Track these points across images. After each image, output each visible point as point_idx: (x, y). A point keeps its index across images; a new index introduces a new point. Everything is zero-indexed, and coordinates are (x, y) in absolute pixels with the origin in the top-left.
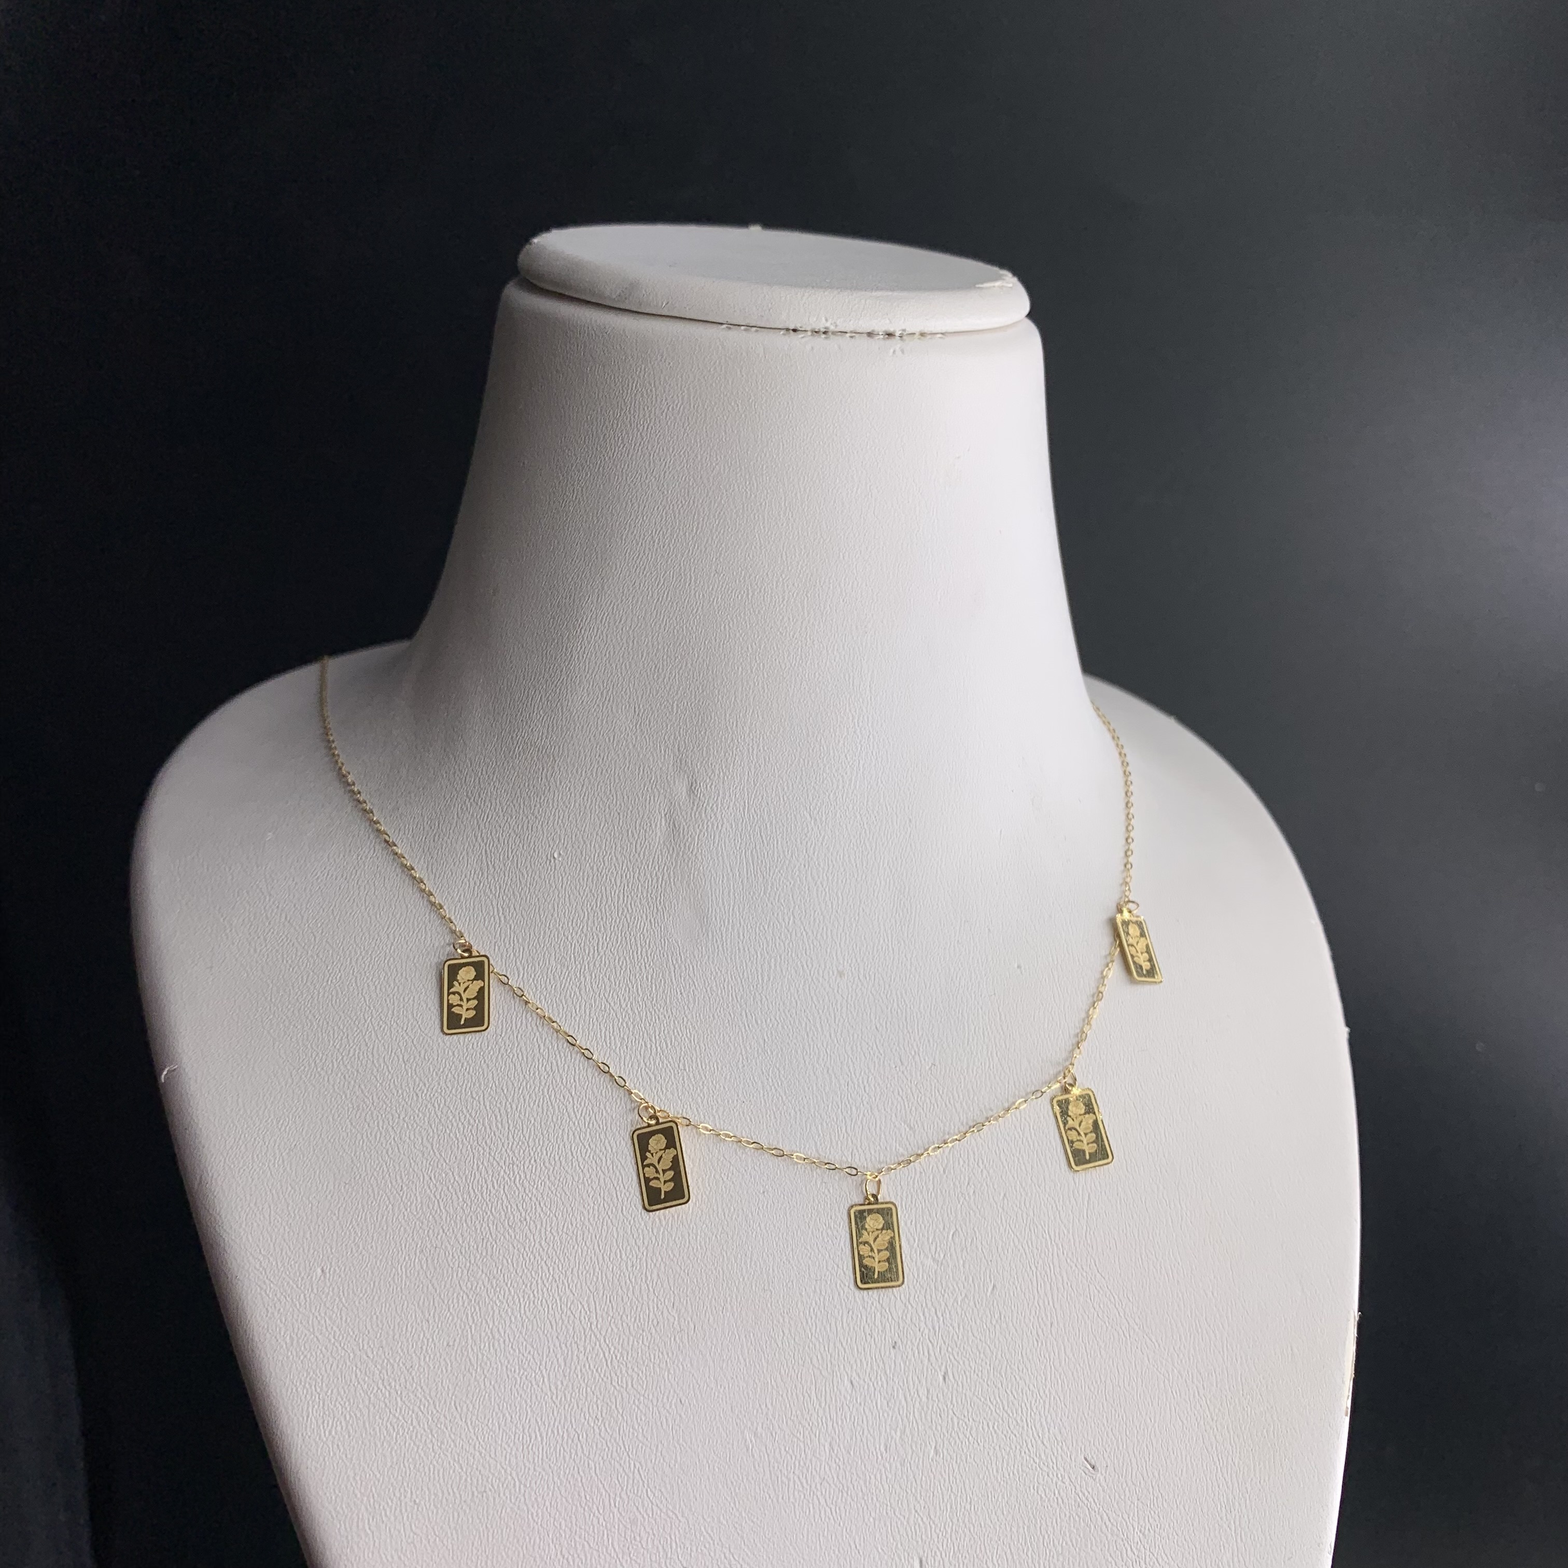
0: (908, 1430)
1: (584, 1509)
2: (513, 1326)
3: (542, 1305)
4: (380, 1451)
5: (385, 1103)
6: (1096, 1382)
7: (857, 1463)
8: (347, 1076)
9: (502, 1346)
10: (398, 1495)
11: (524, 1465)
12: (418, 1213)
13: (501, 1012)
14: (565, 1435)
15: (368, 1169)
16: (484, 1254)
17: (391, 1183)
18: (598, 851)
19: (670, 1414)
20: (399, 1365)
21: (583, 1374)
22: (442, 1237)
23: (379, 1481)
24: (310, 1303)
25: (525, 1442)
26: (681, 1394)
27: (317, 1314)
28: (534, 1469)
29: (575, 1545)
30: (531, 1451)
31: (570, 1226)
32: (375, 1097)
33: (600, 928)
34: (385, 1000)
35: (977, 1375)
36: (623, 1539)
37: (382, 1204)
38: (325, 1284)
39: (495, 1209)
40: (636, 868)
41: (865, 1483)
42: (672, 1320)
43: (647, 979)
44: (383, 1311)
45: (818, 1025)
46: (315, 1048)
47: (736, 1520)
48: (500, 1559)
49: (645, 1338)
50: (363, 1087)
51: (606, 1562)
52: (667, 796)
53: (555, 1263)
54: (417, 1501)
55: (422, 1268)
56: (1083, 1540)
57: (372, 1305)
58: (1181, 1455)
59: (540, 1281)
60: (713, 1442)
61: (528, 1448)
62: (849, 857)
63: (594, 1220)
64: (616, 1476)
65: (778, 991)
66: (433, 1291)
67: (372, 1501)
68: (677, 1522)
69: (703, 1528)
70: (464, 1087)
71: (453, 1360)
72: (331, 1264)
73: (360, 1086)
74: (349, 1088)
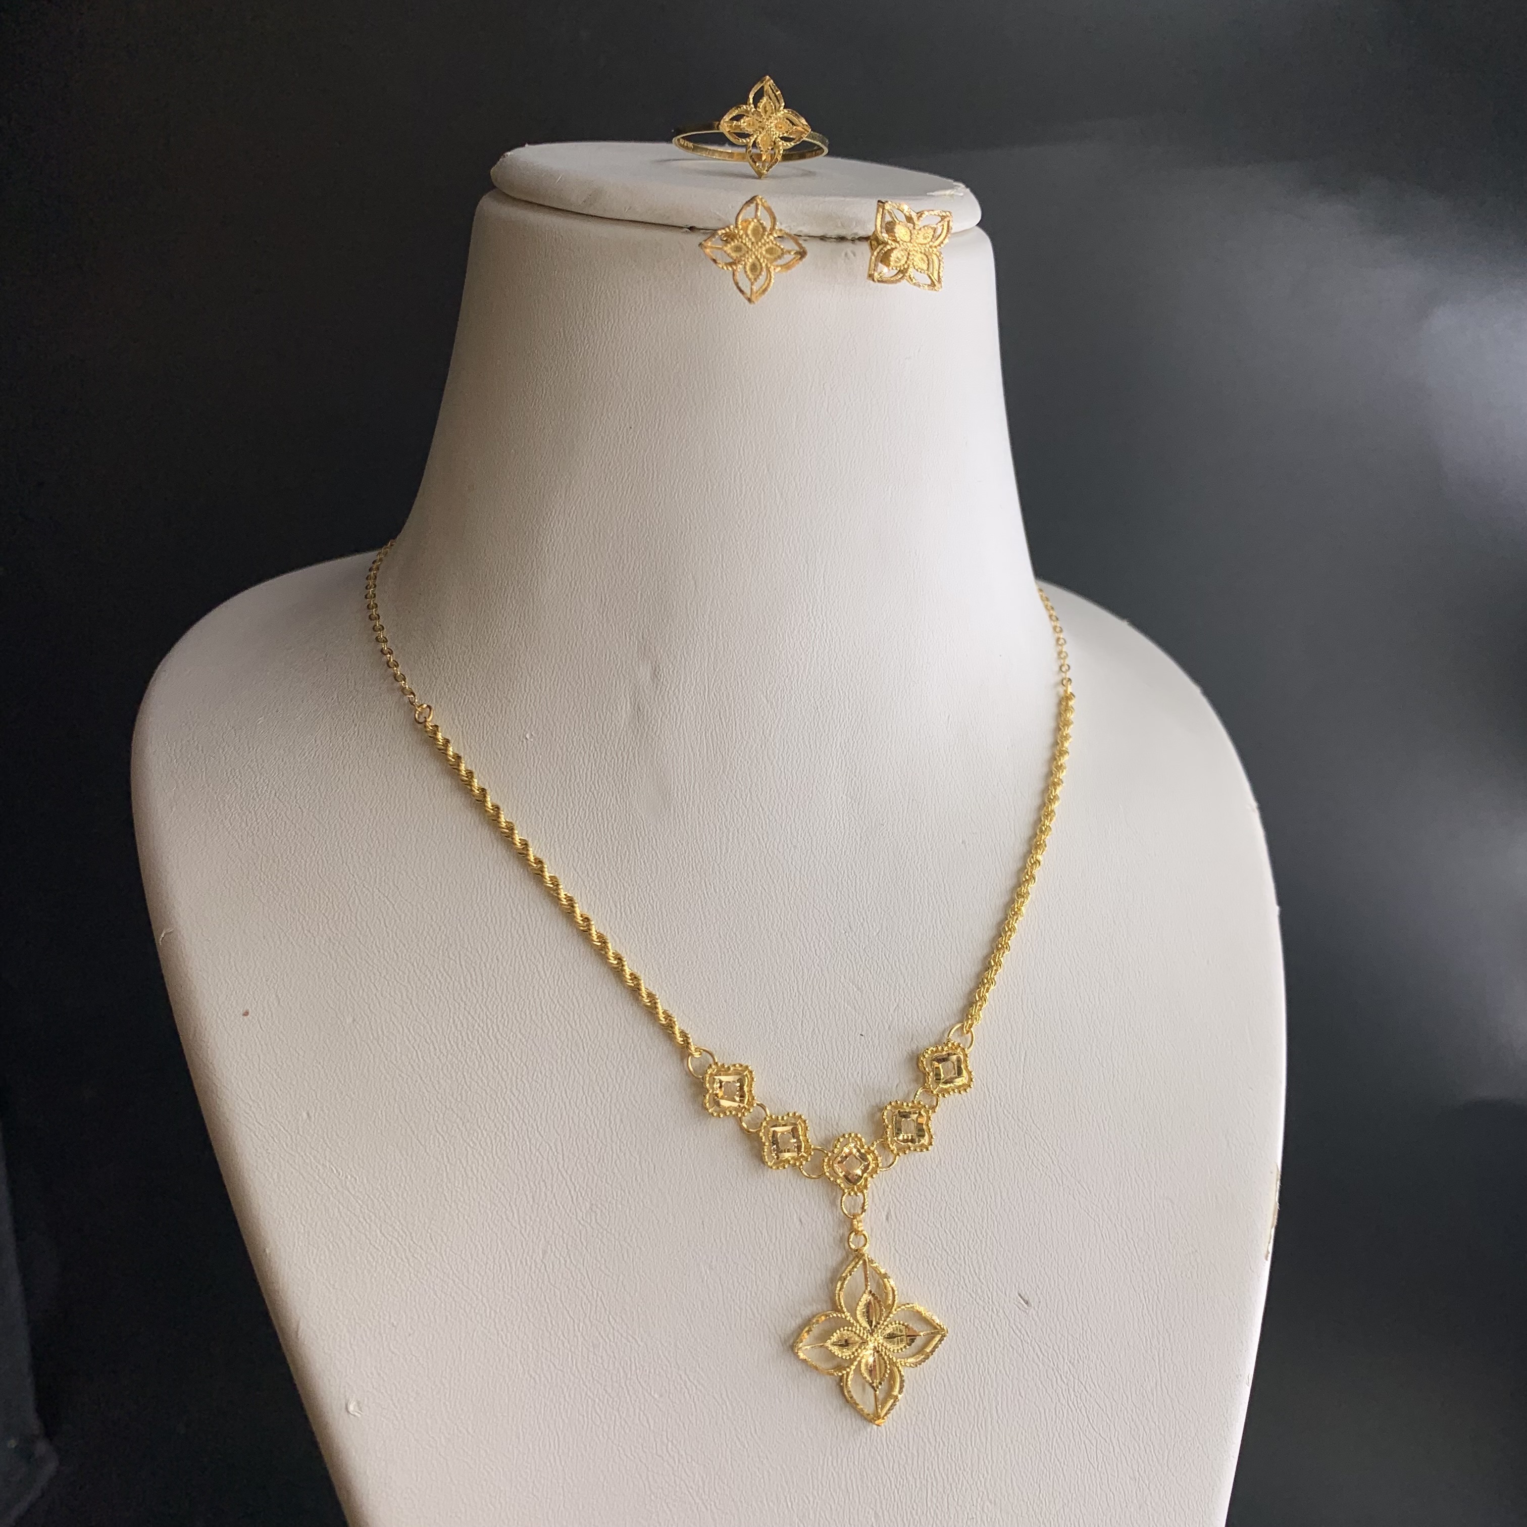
2: (485, 1165)
3: (512, 1147)
5: (367, 962)
6: (1030, 1225)
8: (332, 938)
9: (475, 1183)
10: (377, 1317)
12: (397, 1062)
13: (476, 879)
14: (533, 1266)
16: (459, 1100)
17: (373, 1035)
18: (567, 733)
19: (631, 1247)
20: (378, 1201)
21: (550, 1210)
22: (419, 1084)
23: (359, 1305)
24: (296, 1145)
26: (641, 1229)
27: (303, 1154)
28: (504, 1297)
29: (542, 1365)
30: (501, 1281)
31: (539, 1075)
32: (357, 957)
33: (569, 804)
34: (369, 870)
35: (919, 1216)
36: (586, 1361)
37: (364, 1054)
38: (311, 1126)
39: (470, 1058)
40: (602, 747)
42: (633, 1161)
43: (613, 851)
44: (364, 1151)
45: (773, 894)
46: (302, 913)
47: (692, 1345)
48: (471, 1377)
49: (609, 1177)
50: (346, 947)
51: (570, 1380)
52: (632, 681)
53: (525, 1108)
54: (395, 1323)
55: (401, 1111)
56: (1016, 1369)
58: (1110, 1292)
59: (511, 1125)
60: (671, 1273)
61: (498, 1277)
62: (803, 738)
63: (562, 1068)
64: (580, 1304)
65: (735, 862)
66: (411, 1134)
67: (353, 1323)
68: (637, 1346)
69: (660, 1352)
70: (442, 948)
71: (429, 1196)
72: (316, 1108)
73: (344, 947)
74: (333, 948)
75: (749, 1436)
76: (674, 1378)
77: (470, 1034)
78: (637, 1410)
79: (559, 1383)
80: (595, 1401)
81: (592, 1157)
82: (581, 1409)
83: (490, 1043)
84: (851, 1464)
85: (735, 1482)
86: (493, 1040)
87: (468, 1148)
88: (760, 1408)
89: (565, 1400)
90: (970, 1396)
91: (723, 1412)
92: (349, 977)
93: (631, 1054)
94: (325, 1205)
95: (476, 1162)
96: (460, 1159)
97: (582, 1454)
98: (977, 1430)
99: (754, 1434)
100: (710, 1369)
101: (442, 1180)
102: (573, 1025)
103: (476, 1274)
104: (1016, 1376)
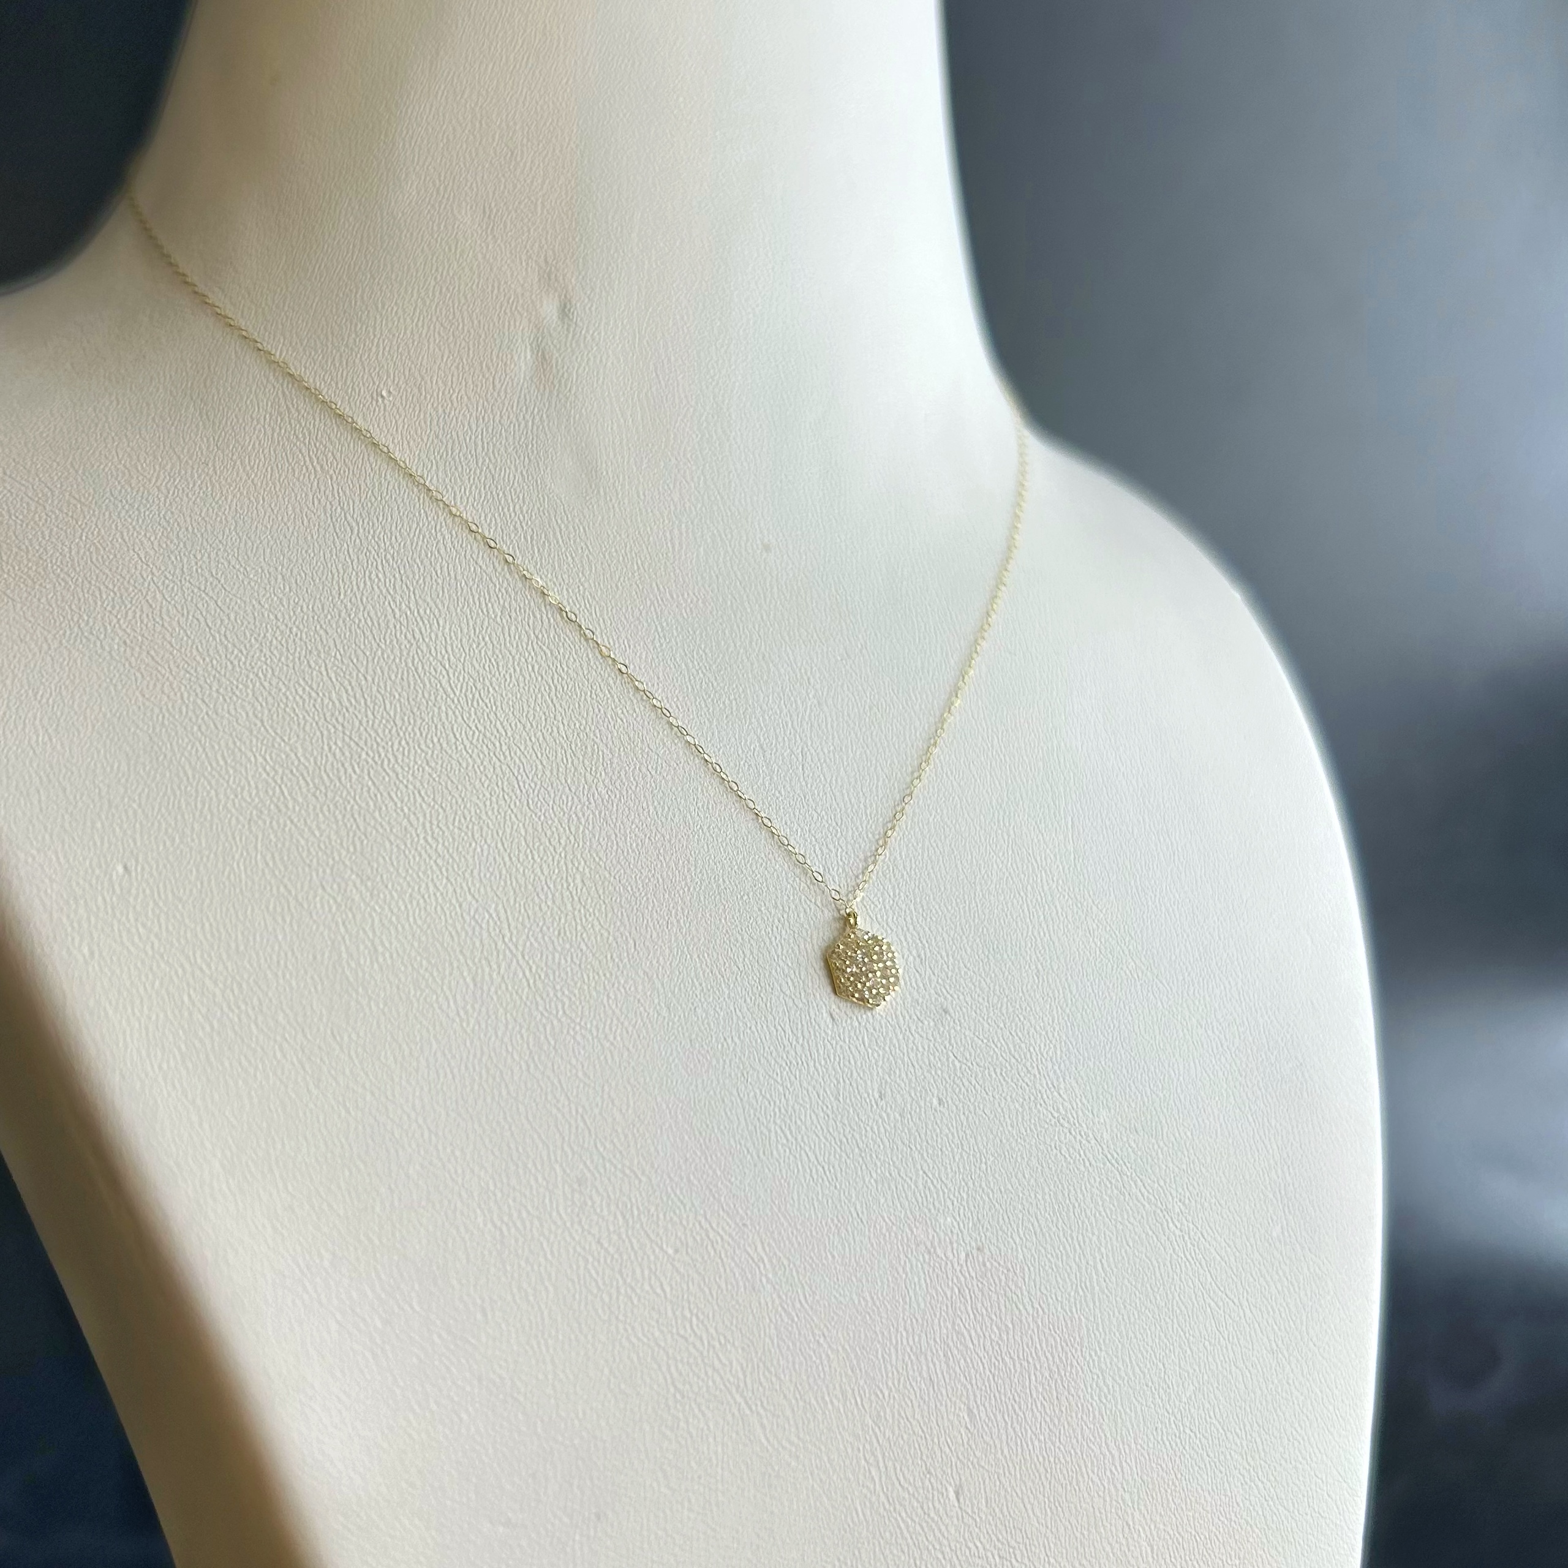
0: (904, 1075)
4: (234, 1090)
5: (189, 673)
7: (848, 1111)
8: (128, 642)
9: (389, 962)
11: (433, 1108)
12: (253, 800)
13: (334, 571)
14: (484, 1072)
15: (176, 750)
16: (352, 849)
17: (211, 765)
19: (615, 1047)
20: (248, 984)
22: (290, 830)
24: (113, 909)
25: (431, 1079)
26: (626, 1023)
28: (448, 1115)
29: (509, 1211)
31: (463, 820)
32: (172, 665)
36: (569, 1203)
37: (200, 790)
38: (132, 884)
39: (360, 797)
41: (861, 1138)
44: (218, 916)
45: (746, 604)
47: (710, 1179)
50: (152, 653)
51: (550, 1231)
52: (532, 321)
53: (448, 863)
55: (267, 864)
57: (201, 910)
59: (430, 885)
61: (436, 1086)
64: (553, 1122)
65: (693, 562)
66: (286, 893)
67: (229, 1154)
68: (637, 1182)
69: (670, 1190)
70: (297, 655)
71: (324, 977)
72: (137, 861)
73: (148, 653)
74: (132, 655)
75: (798, 1305)
76: (691, 1225)
77: (356, 766)
78: (646, 1272)
80: (587, 1260)
81: (548, 928)
84: (932, 1342)
85: (787, 1371)
86: (391, 773)
87: (374, 914)
89: (546, 1259)
90: (1067, 1247)
91: (760, 1271)
92: (163, 692)
93: (585, 798)
94: (167, 990)
95: (386, 931)
99: (803, 1301)
100: (738, 1212)
101: (340, 956)
102: (502, 758)
103: (404, 1083)
104: (1120, 1219)
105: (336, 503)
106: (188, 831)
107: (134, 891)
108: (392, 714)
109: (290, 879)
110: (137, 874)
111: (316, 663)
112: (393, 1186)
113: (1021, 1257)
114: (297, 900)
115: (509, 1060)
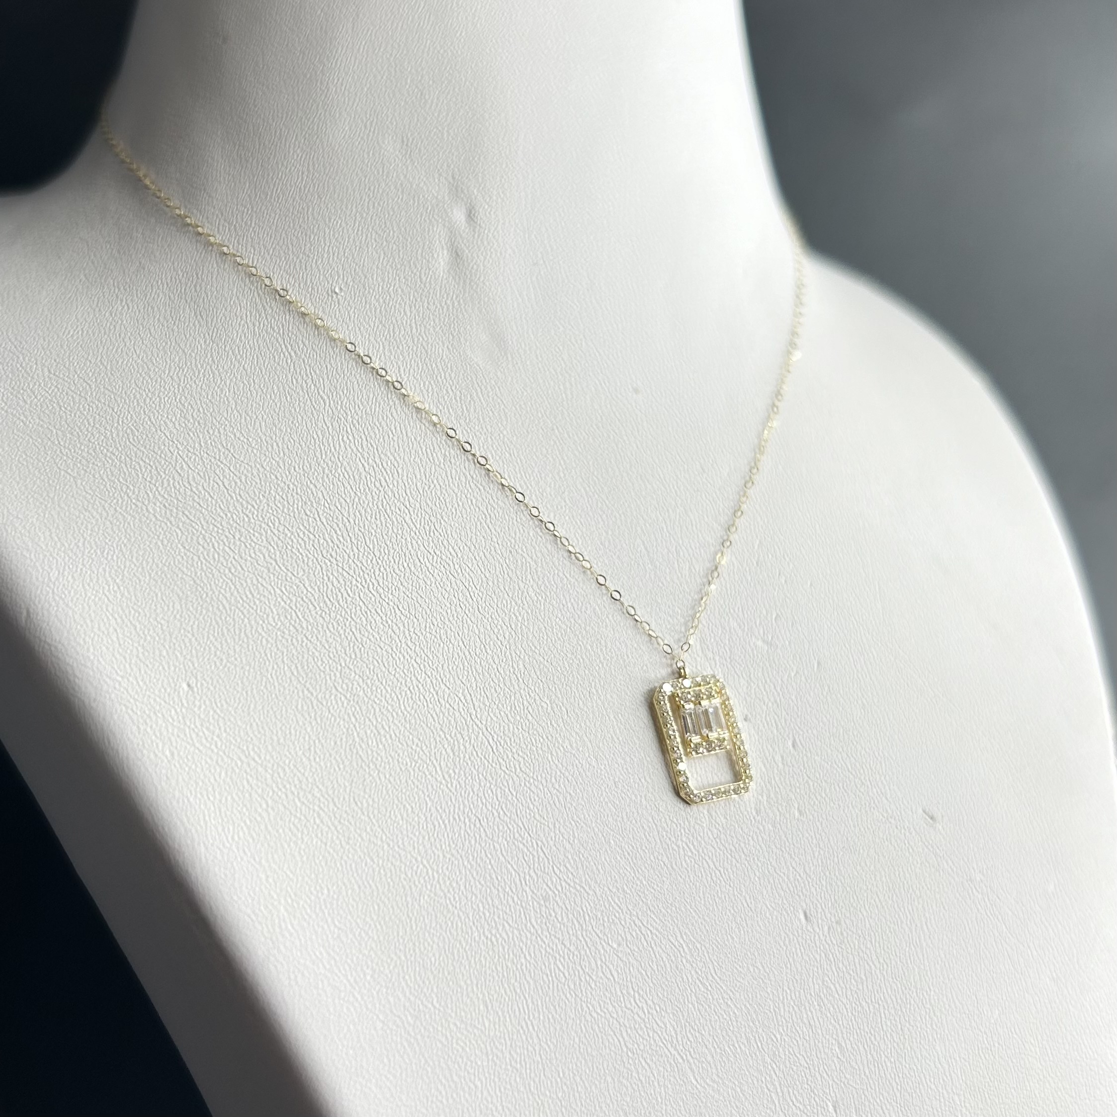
0: (772, 795)
1: (498, 890)
2: (396, 722)
3: (420, 700)
4: (289, 851)
5: (215, 526)
6: (918, 745)
7: (734, 827)
8: (167, 505)
9: (390, 741)
10: (315, 893)
11: (433, 852)
12: (277, 624)
13: (315, 436)
14: (467, 820)
15: (214, 589)
16: (353, 656)
17: (242, 598)
19: (560, 793)
20: (290, 768)
22: (307, 644)
24: (183, 718)
25: (429, 829)
26: (567, 774)
28: (444, 856)
29: (496, 925)
31: (432, 626)
32: (203, 522)
34: (188, 434)
35: (821, 741)
36: (539, 916)
37: (237, 620)
38: (195, 698)
39: (355, 615)
41: (745, 846)
42: (545, 706)
44: (262, 718)
47: (638, 888)
48: (426, 944)
49: (524, 724)
50: (186, 512)
51: (527, 938)
53: (424, 661)
54: (335, 896)
55: (293, 673)
56: (936, 884)
57: (249, 714)
59: (413, 678)
61: (433, 835)
63: (454, 619)
64: (521, 855)
66: (309, 695)
67: (290, 901)
68: (586, 894)
69: (610, 898)
70: (296, 506)
71: (344, 758)
72: (196, 678)
73: (183, 513)
74: (172, 515)
75: (710, 977)
76: (628, 924)
77: (349, 592)
78: (599, 963)
79: (517, 942)
80: (555, 958)
81: (503, 705)
82: (543, 967)
83: (373, 599)
84: (809, 996)
85: (706, 1028)
86: (375, 593)
87: (375, 705)
88: (715, 947)
89: (526, 960)
90: (901, 914)
91: (681, 955)
92: (199, 543)
93: (520, 602)
94: (231, 778)
95: (385, 718)
96: (368, 718)
97: (553, 1016)
98: (913, 949)
99: (714, 975)
100: (661, 911)
101: (354, 740)
102: (456, 575)
103: (410, 835)
104: (937, 890)
105: (310, 380)
106: (232, 653)
107: (197, 703)
108: (371, 547)
109: (310, 683)
110: (198, 689)
111: (311, 512)
112: (411, 915)
113: (868, 926)
114: (318, 700)
115: (485, 810)
